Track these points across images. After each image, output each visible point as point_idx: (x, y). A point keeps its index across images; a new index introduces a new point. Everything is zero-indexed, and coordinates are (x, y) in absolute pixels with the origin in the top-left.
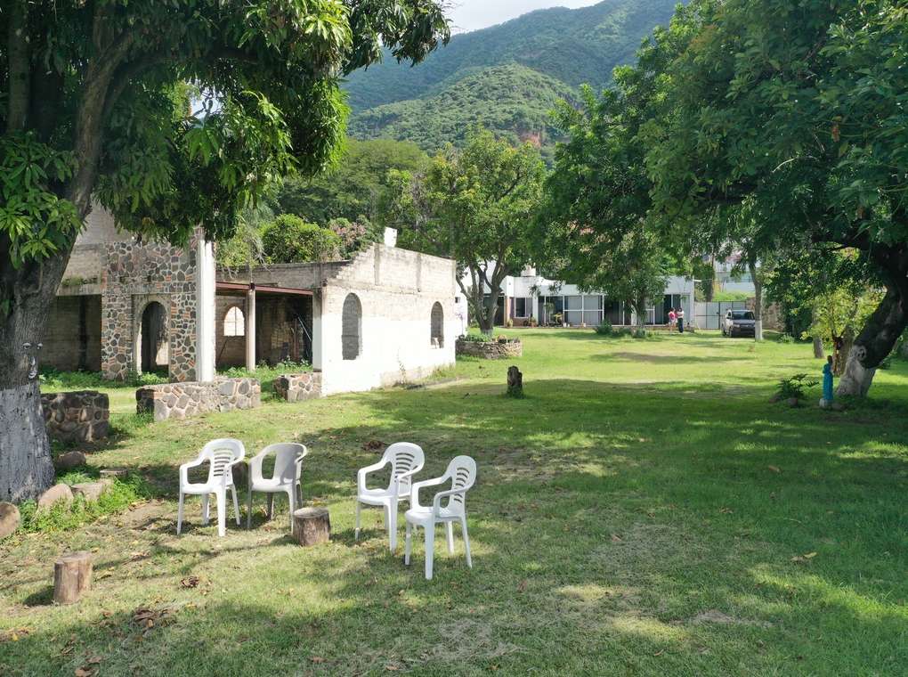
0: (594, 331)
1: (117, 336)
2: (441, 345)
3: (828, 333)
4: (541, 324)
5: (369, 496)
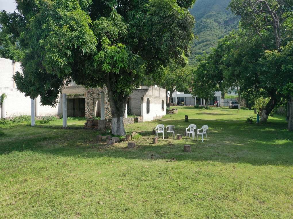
0: (194, 107)
1: (89, 108)
2: (164, 111)
3: (258, 107)
4: (178, 104)
5: (188, 132)
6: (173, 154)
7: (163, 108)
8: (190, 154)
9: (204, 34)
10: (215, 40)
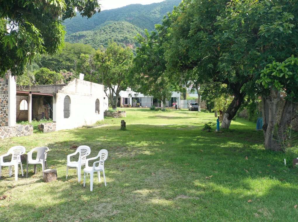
0: (149, 109)
3: (219, 110)
4: (132, 106)
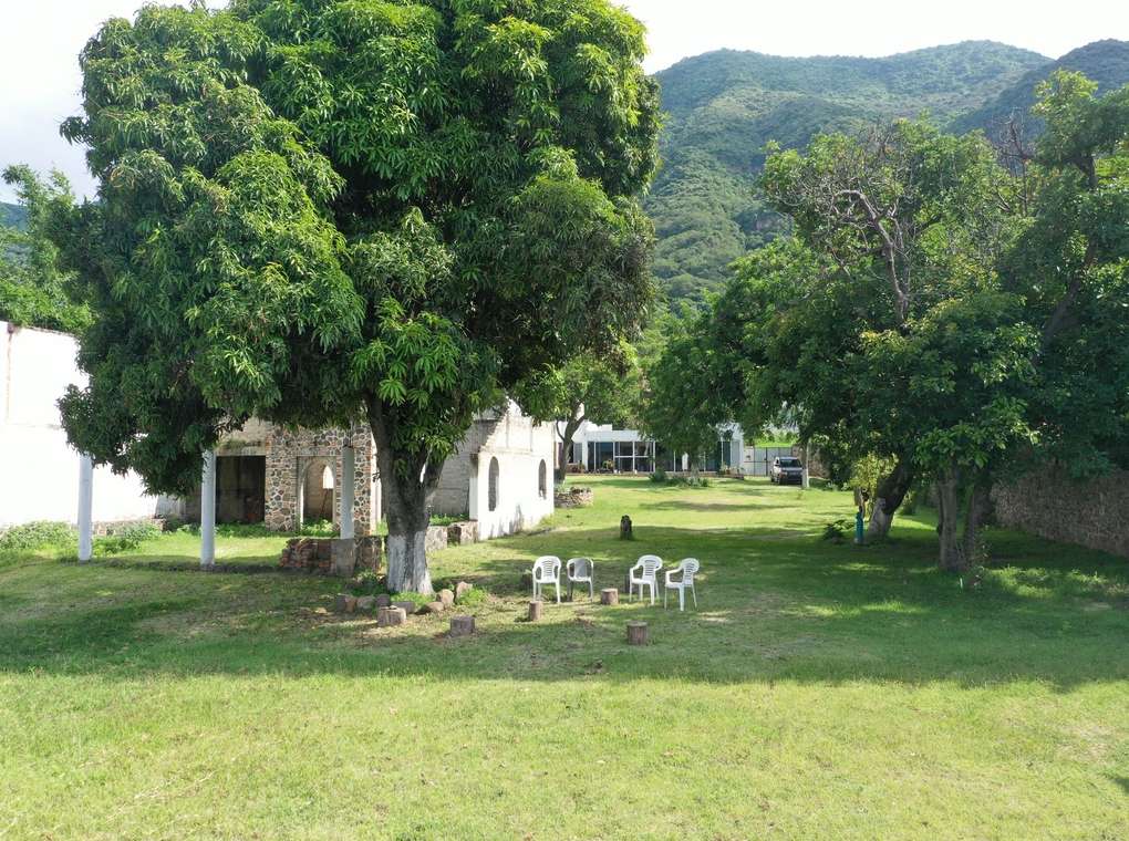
0: (647, 478)
1: (281, 492)
2: (545, 498)
4: (591, 469)
5: (637, 581)
6: (596, 650)
7: (542, 488)
8: (647, 650)
9: (682, 202)
10: (720, 223)
